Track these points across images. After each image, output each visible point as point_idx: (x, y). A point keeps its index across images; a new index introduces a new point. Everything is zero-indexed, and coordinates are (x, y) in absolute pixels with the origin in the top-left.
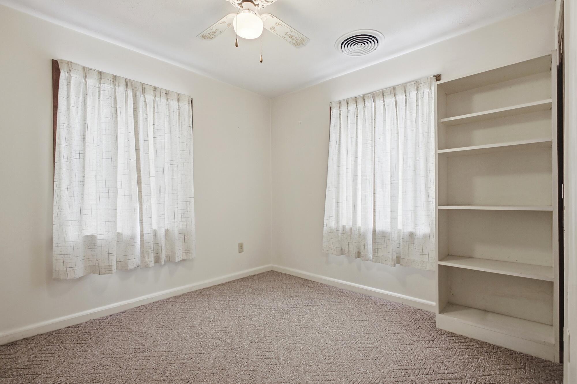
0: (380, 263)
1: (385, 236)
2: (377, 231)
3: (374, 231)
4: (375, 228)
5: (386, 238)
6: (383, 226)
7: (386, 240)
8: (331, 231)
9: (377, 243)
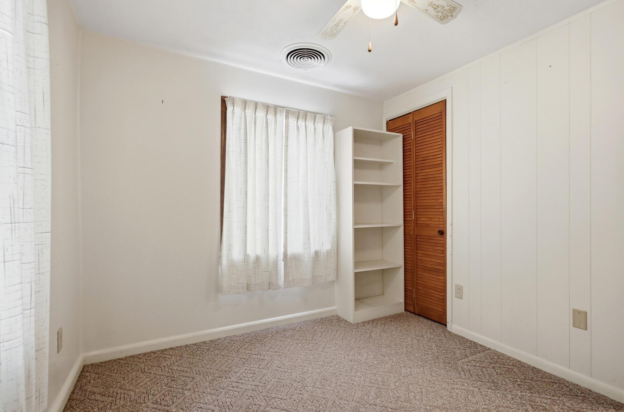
0: (291, 287)
1: (296, 258)
2: (288, 255)
3: (285, 255)
4: (287, 252)
5: (297, 260)
6: (296, 248)
7: (297, 262)
8: (232, 265)
9: (288, 268)
